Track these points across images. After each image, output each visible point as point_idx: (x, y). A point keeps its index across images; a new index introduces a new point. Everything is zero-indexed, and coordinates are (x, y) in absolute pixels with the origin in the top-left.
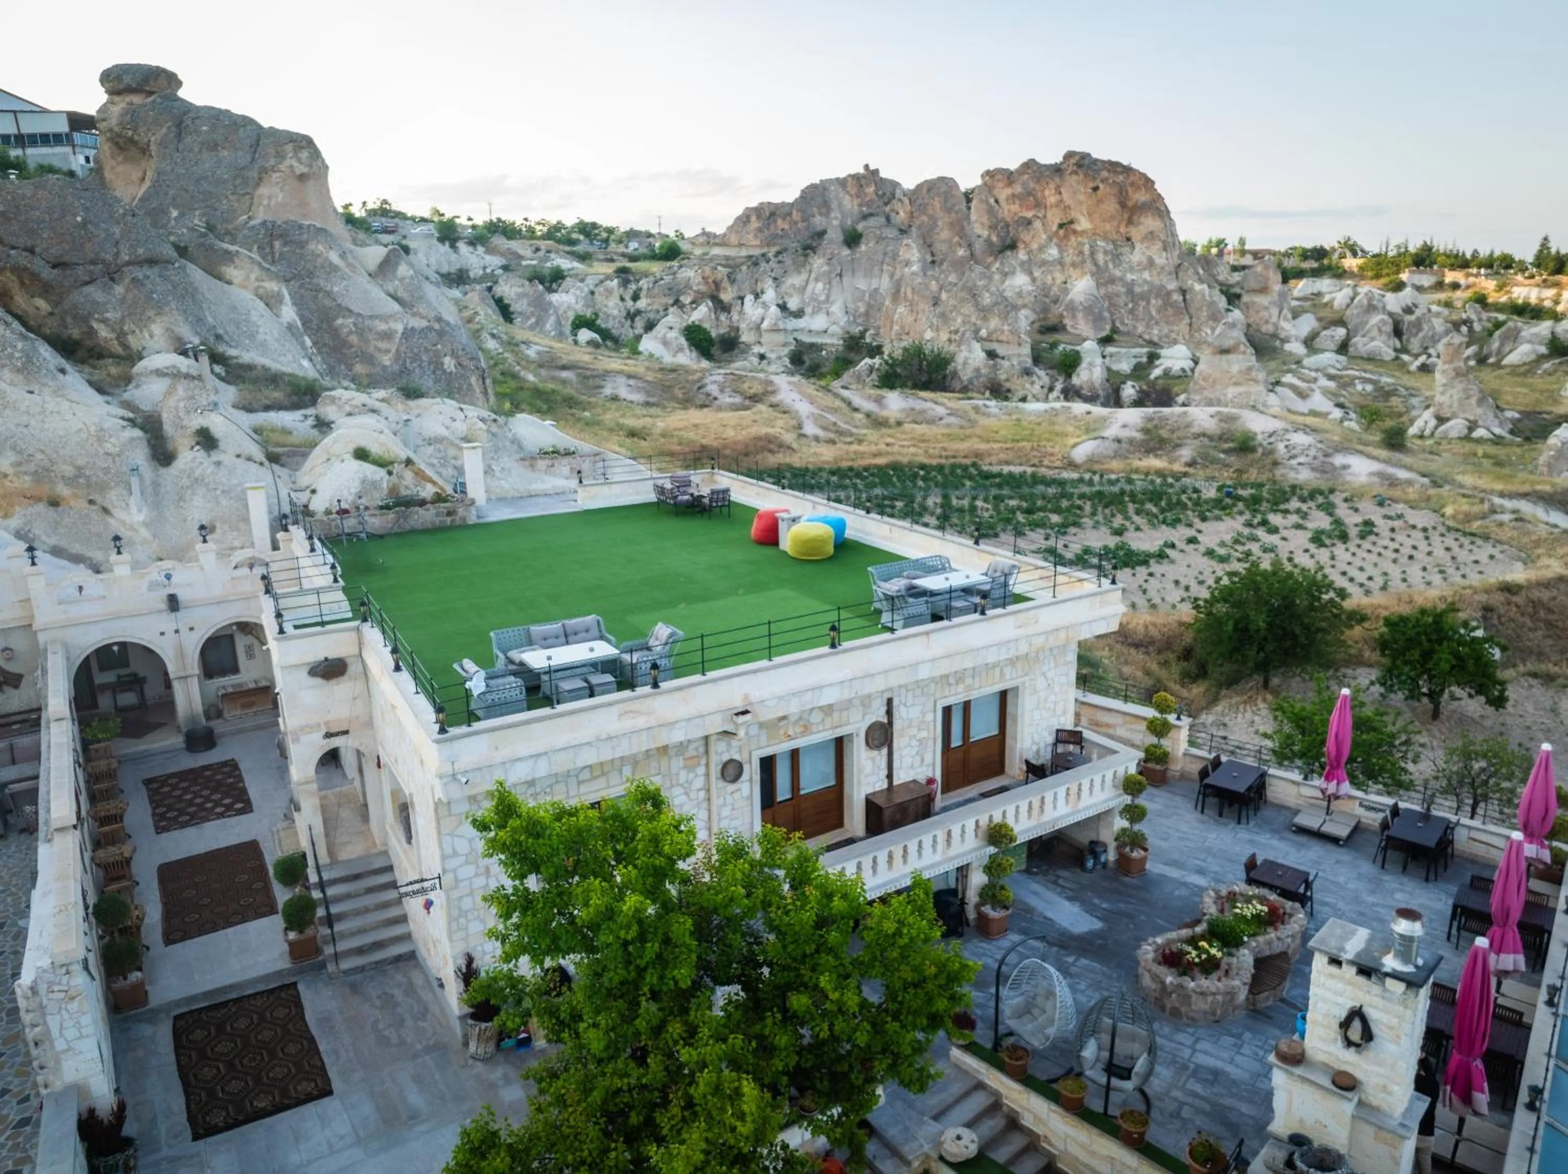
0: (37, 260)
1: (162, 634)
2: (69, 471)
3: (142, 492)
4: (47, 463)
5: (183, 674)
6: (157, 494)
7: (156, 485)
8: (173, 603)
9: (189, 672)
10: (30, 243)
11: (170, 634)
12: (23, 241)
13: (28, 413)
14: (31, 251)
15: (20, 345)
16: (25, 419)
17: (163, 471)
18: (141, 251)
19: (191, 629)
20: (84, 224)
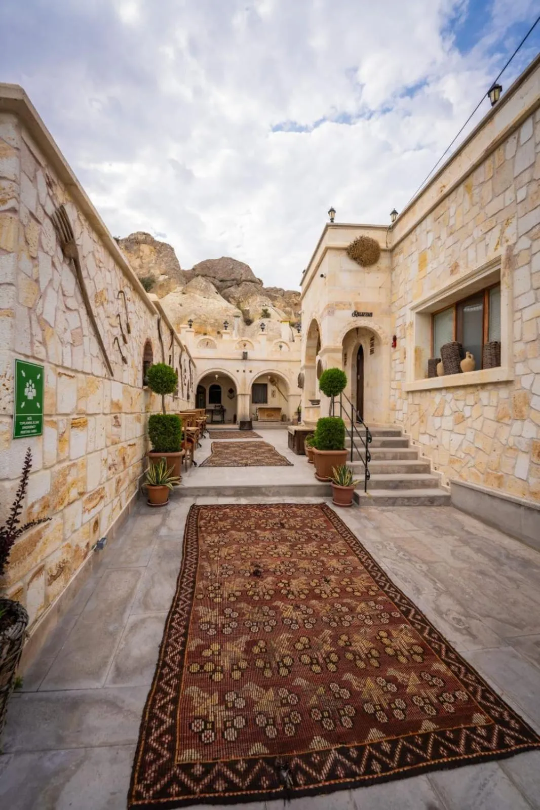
0: (216, 280)
1: (238, 371)
2: (212, 321)
3: (238, 330)
4: (205, 319)
5: (244, 393)
6: (243, 333)
7: (244, 330)
8: (245, 357)
9: (247, 393)
10: (214, 275)
11: (241, 371)
12: (213, 275)
13: (202, 303)
14: (215, 278)
15: (204, 283)
16: (201, 305)
17: (246, 326)
18: (249, 277)
19: (251, 371)
20: (233, 268)
